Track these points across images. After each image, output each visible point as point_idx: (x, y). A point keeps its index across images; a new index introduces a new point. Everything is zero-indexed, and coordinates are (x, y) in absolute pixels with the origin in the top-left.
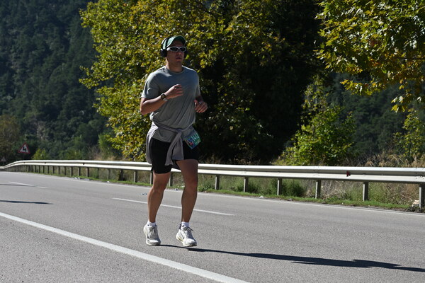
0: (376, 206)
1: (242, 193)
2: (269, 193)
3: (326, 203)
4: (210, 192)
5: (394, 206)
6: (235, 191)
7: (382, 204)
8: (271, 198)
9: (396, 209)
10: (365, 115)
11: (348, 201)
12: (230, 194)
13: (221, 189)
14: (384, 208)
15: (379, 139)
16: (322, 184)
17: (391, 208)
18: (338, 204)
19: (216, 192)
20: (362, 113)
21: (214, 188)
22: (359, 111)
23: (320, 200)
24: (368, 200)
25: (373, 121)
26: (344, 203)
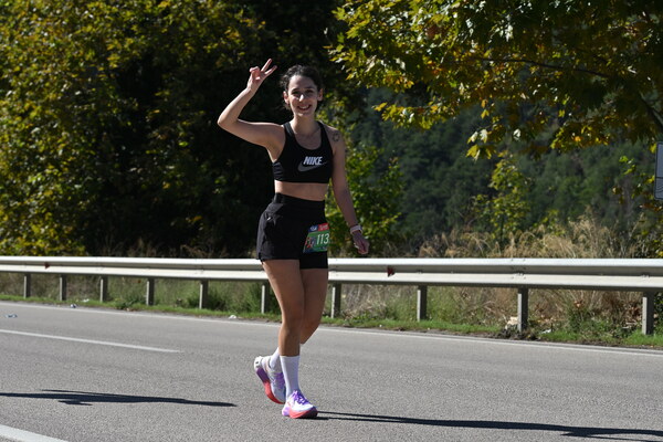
0: (442, 330)
1: (196, 310)
2: (246, 310)
3: (351, 326)
4: (137, 310)
5: (473, 329)
6: (183, 306)
7: (451, 326)
8: (250, 319)
9: (477, 333)
10: (421, 163)
11: (390, 321)
12: (174, 312)
13: (157, 304)
14: (456, 332)
16: (343, 291)
17: (468, 333)
18: (373, 327)
19: (147, 310)
20: (416, 161)
21: (144, 303)
22: (411, 157)
23: (339, 321)
24: (427, 318)
26: (383, 325)
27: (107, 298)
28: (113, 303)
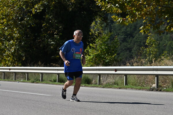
0: (132, 88)
1: (56, 83)
3: (104, 87)
4: (37, 83)
6: (52, 82)
7: (135, 87)
9: (143, 89)
10: (124, 37)
11: (116, 86)
12: (49, 84)
13: (44, 81)
15: (133, 51)
16: (101, 77)
17: (140, 89)
19: (41, 83)
20: (123, 37)
21: (40, 81)
22: (121, 36)
23: (100, 86)
24: (127, 85)
25: (129, 41)
26: (114, 87)
27: (28, 79)
28: (30, 81)
